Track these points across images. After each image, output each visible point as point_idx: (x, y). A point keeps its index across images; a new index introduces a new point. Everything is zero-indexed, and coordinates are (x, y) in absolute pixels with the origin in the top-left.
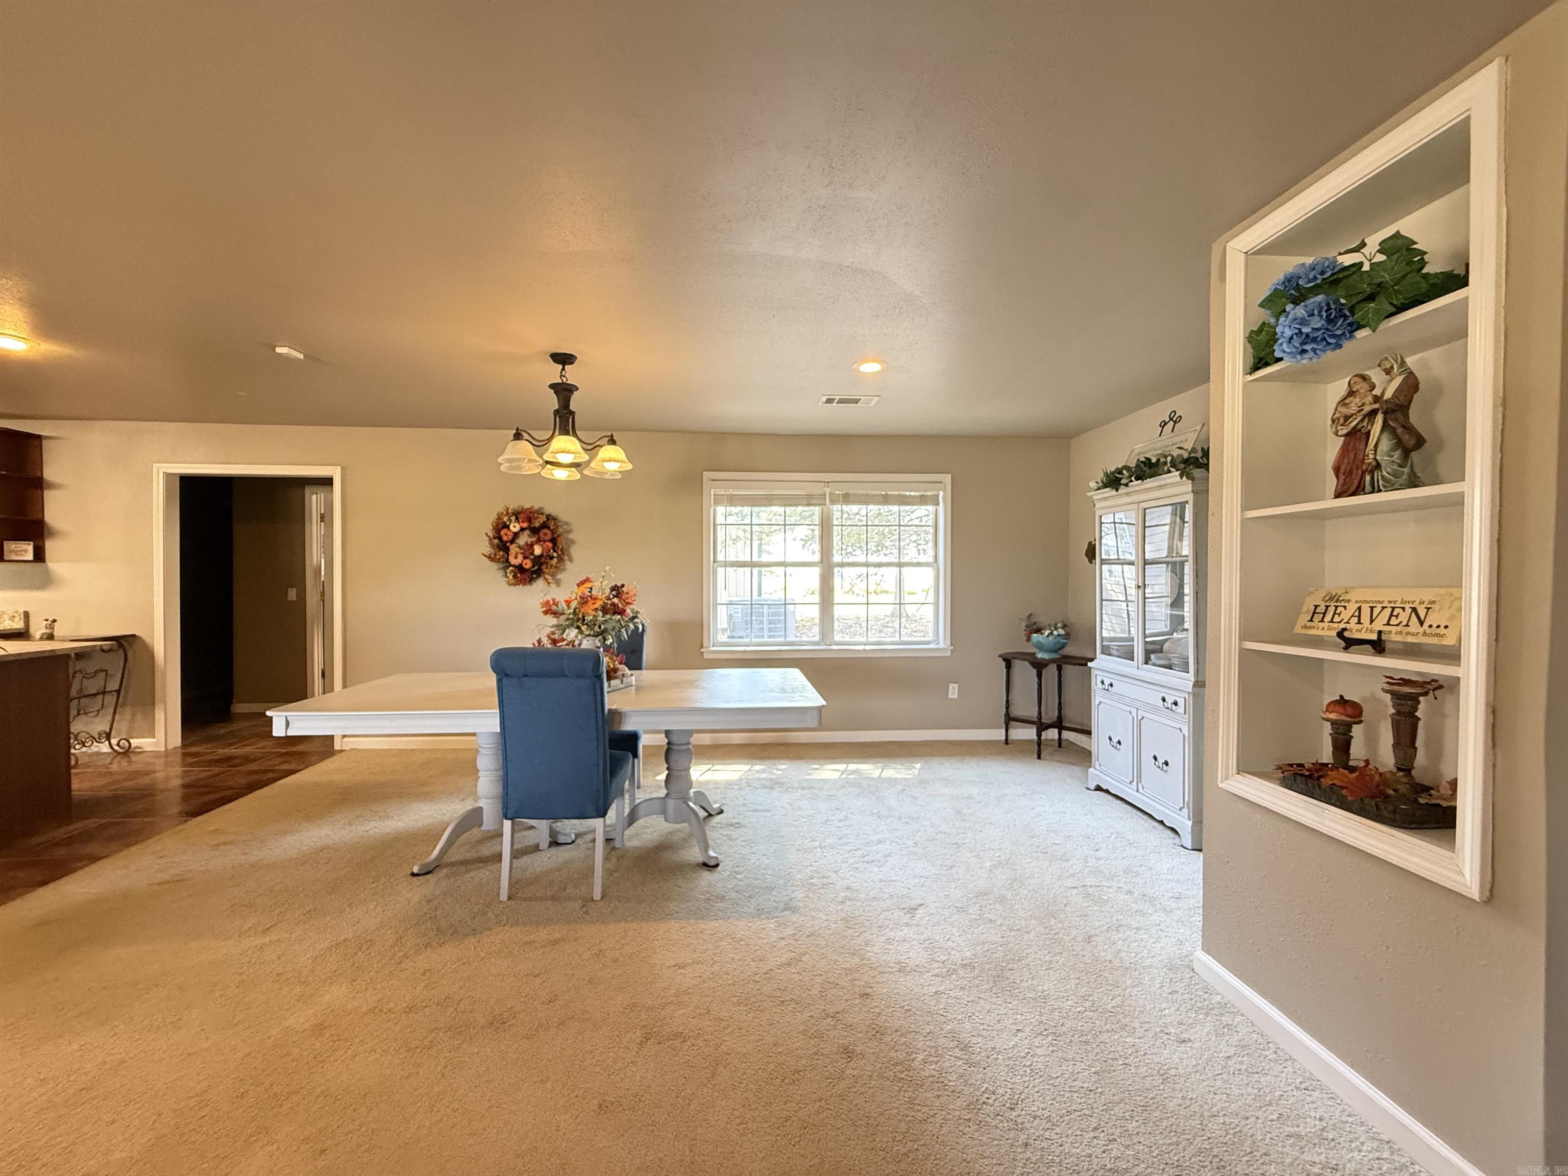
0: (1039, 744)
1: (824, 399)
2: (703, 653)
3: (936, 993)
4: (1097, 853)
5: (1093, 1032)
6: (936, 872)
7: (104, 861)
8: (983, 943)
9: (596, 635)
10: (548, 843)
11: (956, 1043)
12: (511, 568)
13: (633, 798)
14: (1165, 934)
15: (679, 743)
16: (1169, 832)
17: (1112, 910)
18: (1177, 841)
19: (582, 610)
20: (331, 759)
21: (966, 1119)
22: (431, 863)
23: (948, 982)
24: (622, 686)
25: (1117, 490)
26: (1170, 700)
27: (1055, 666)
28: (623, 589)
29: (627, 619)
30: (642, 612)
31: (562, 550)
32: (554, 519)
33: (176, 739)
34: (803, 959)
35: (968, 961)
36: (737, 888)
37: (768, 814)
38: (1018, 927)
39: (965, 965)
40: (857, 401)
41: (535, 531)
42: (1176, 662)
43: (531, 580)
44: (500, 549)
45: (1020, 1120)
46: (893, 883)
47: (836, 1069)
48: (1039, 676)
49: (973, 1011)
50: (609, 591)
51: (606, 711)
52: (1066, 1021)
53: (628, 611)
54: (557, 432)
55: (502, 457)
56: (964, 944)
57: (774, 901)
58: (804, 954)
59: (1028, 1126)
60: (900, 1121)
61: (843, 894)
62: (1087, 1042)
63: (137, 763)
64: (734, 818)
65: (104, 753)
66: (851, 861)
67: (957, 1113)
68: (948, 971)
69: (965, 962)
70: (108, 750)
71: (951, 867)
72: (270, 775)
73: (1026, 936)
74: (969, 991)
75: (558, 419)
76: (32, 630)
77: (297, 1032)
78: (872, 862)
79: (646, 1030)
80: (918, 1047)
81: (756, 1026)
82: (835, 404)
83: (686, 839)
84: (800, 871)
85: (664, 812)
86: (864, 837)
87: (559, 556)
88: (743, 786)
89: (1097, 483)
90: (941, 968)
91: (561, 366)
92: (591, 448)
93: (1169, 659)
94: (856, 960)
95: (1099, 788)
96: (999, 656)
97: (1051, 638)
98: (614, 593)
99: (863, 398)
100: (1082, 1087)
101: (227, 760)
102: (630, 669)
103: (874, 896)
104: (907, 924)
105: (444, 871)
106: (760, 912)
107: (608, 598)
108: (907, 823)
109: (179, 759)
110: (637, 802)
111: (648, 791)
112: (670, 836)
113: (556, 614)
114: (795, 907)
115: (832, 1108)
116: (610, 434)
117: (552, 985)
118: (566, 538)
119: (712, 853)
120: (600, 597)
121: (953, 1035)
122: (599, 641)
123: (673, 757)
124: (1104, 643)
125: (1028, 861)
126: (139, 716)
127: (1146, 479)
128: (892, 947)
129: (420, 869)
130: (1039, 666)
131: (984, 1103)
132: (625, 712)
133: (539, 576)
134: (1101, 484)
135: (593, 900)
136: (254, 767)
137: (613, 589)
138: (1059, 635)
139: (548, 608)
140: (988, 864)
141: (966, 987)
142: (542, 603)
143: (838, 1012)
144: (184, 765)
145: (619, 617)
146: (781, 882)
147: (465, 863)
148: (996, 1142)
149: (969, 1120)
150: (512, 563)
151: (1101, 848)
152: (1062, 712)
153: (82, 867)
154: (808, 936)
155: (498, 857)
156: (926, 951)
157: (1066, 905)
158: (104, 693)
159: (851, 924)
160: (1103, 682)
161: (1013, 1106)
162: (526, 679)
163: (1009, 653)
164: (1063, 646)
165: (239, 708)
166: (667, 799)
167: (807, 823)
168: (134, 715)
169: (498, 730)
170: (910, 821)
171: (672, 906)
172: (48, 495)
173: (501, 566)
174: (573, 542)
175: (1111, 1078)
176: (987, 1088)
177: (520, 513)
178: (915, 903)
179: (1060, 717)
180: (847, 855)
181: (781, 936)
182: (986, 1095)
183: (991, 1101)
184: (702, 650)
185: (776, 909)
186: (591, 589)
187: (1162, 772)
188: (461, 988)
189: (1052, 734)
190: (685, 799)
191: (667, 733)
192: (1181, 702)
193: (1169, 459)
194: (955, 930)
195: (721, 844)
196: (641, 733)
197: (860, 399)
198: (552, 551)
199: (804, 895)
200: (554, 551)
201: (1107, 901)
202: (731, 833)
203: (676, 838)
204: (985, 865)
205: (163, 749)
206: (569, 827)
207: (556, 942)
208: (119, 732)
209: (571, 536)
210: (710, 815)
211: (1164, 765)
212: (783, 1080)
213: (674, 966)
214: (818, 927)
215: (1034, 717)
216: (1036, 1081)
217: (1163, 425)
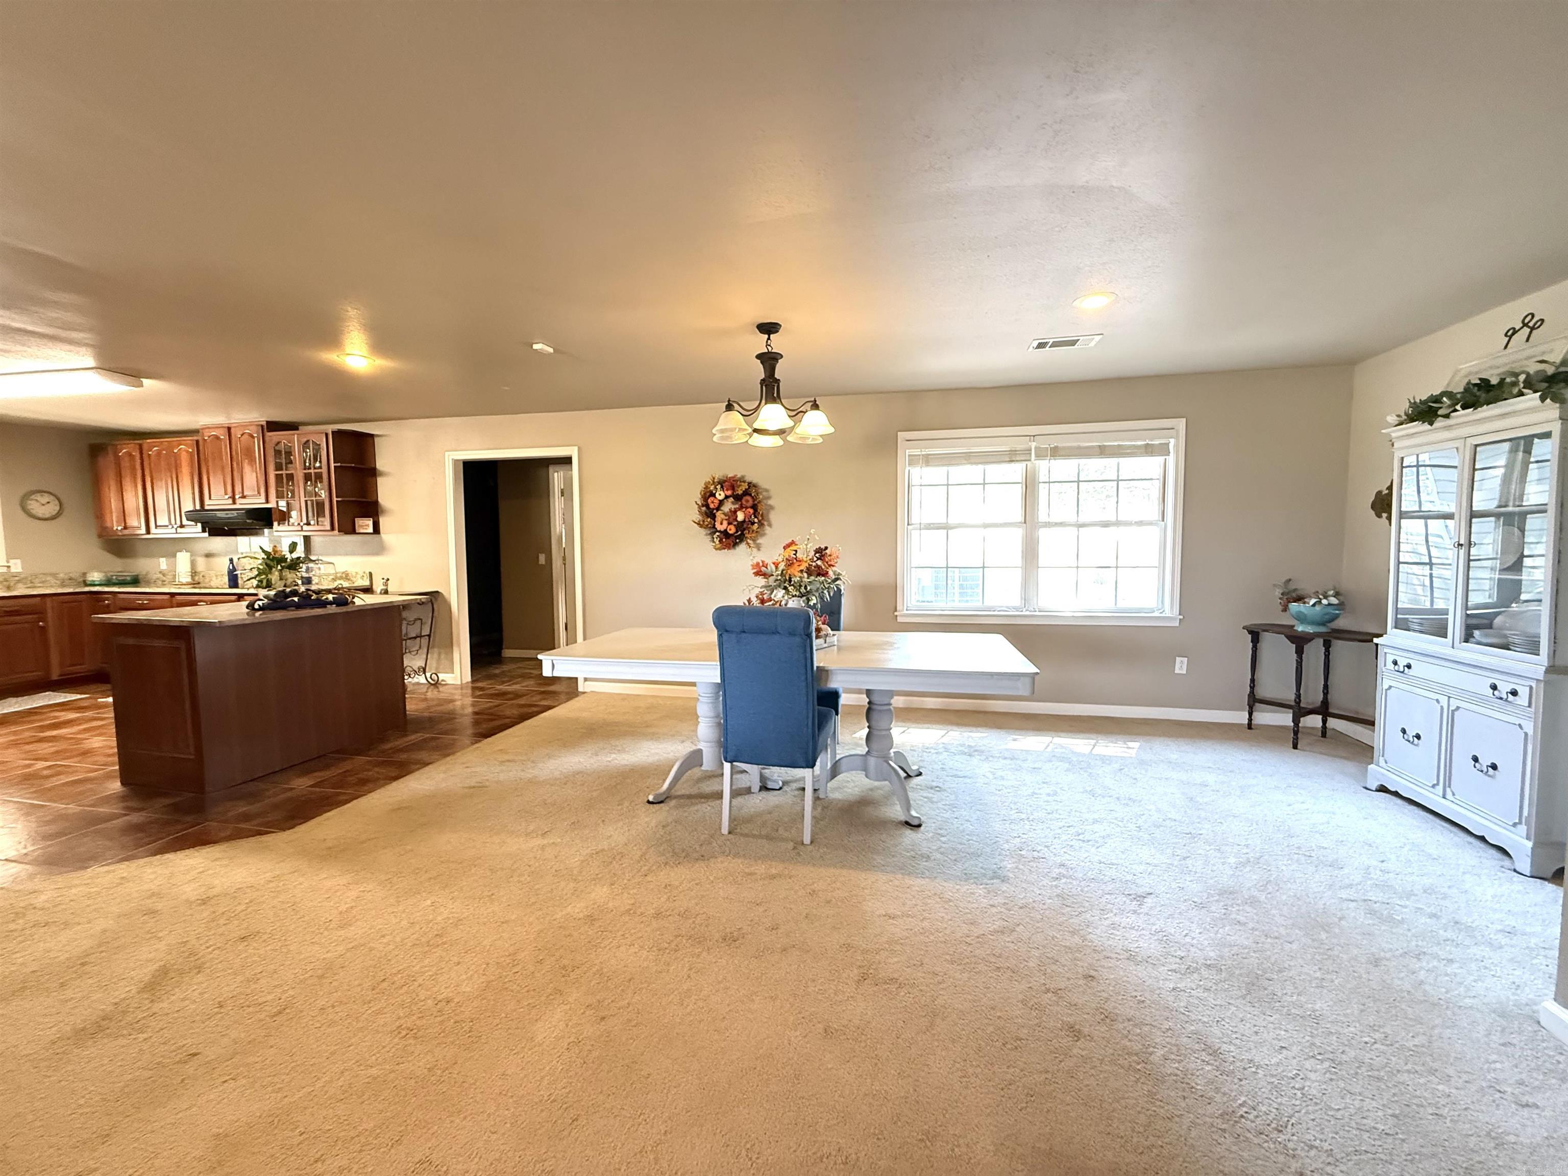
0: (1296, 733)
1: (1035, 344)
2: (897, 616)
3: (1174, 989)
4: (1384, 864)
5: (1388, 1069)
6: (1167, 861)
7: (430, 766)
8: (1231, 946)
9: (802, 596)
10: (758, 787)
11: (1203, 1046)
12: (717, 534)
13: (834, 753)
14: (1492, 973)
15: (882, 703)
16: (1493, 852)
17: (1409, 934)
18: (1507, 862)
19: (789, 572)
20: (577, 699)
21: (1220, 1129)
22: (662, 794)
23: (1189, 980)
24: (825, 645)
25: (1431, 424)
26: (1504, 688)
27: (1321, 641)
28: (827, 551)
29: (829, 581)
30: (843, 573)
31: (762, 516)
32: (755, 486)
33: (468, 678)
34: (1017, 929)
35: (1213, 962)
36: (942, 850)
37: (968, 781)
38: (1276, 934)
39: (1209, 965)
40: (1073, 343)
41: (738, 498)
42: (1516, 641)
43: (735, 545)
44: (708, 517)
45: (1290, 1145)
46: (1115, 867)
47: (1061, 1045)
48: (1300, 652)
49: (1222, 1016)
50: (813, 553)
51: (815, 668)
52: (1347, 1049)
53: (831, 573)
54: (763, 401)
55: (716, 428)
56: (1206, 943)
57: (982, 868)
58: (1018, 925)
59: (1303, 1154)
60: (1139, 1112)
61: (1057, 871)
62: (1379, 1079)
63: (444, 693)
64: (933, 781)
65: (422, 684)
66: (1064, 837)
67: (1208, 1119)
68: (1187, 969)
69: (1209, 962)
70: (424, 681)
71: (1185, 859)
72: (535, 709)
73: (1287, 947)
74: (1215, 994)
75: (764, 388)
76: (374, 587)
77: (575, 919)
78: (1088, 841)
79: (862, 970)
80: (1155, 1041)
81: (972, 986)
82: (1047, 348)
83: (887, 797)
84: (1007, 841)
85: (865, 769)
86: (1078, 814)
87: (759, 521)
88: (940, 750)
89: (1398, 416)
90: (1179, 964)
91: (766, 336)
92: (796, 414)
93: (1506, 636)
94: (1077, 939)
95: (1383, 789)
96: (1244, 628)
97: (1318, 608)
98: (817, 555)
99: (1081, 338)
100: (1375, 1128)
101: (502, 695)
102: (832, 630)
103: (1092, 877)
104: (1135, 912)
105: (673, 803)
106: (967, 877)
107: (812, 561)
108: (1127, 805)
109: (469, 691)
110: (838, 757)
111: (846, 748)
112: (870, 793)
113: (765, 575)
114: (1004, 877)
115: (1060, 1082)
116: (813, 399)
117: (773, 914)
118: (766, 505)
119: (914, 813)
120: (805, 559)
121: (1198, 1036)
122: (803, 601)
123: (875, 716)
124: (1399, 616)
125: (1285, 862)
126: (443, 656)
127: (1481, 406)
128: (1118, 933)
129: (654, 799)
130: (1300, 642)
131: (1242, 1116)
132: (831, 670)
133: (741, 541)
134: (1404, 417)
135: (803, 844)
136: (522, 701)
137: (817, 551)
138: (1329, 605)
139: (758, 569)
140: (1232, 860)
141: (1212, 989)
142: (752, 565)
143: (1060, 989)
144: (473, 696)
145: (823, 578)
146: (988, 850)
147: (689, 797)
148: (1260, 1162)
149: (1224, 1130)
150: (718, 529)
151: (1390, 859)
152: (1329, 697)
153: (419, 769)
154: (1021, 908)
155: (719, 795)
156: (1160, 943)
157: (1341, 919)
158: (421, 636)
159: (1068, 902)
160: (1395, 663)
161: (1280, 1128)
162: (744, 635)
163: (1255, 625)
164: (1335, 618)
165: (508, 653)
166: (869, 758)
167: (1012, 794)
168: (439, 654)
169: (719, 681)
170: (1131, 803)
171: (879, 859)
172: (380, 481)
173: (709, 532)
174: (772, 508)
175: (1417, 1126)
176: (1245, 1102)
177: (725, 481)
178: (1141, 891)
179: (1325, 703)
180: (1060, 831)
181: (991, 902)
182: (1245, 1109)
183: (1251, 1117)
184: (896, 613)
185: (984, 875)
186: (796, 551)
187: (1487, 777)
188: (697, 905)
189: (1314, 721)
190: (886, 759)
191: (869, 693)
192: (1523, 692)
193: (1522, 377)
194: (1194, 926)
195: (922, 805)
196: (841, 691)
197: (1078, 340)
198: (753, 517)
199: (1014, 865)
200: (755, 517)
201: (1402, 921)
202: (930, 795)
203: (877, 794)
204: (1229, 861)
205: (459, 683)
206: (777, 774)
207: (773, 877)
208: (430, 669)
209: (770, 502)
210: (909, 776)
211: (1490, 769)
212: (1004, 1044)
213: (885, 916)
214: (1031, 900)
215: (1290, 701)
216: (1310, 1108)
217: (1511, 333)
